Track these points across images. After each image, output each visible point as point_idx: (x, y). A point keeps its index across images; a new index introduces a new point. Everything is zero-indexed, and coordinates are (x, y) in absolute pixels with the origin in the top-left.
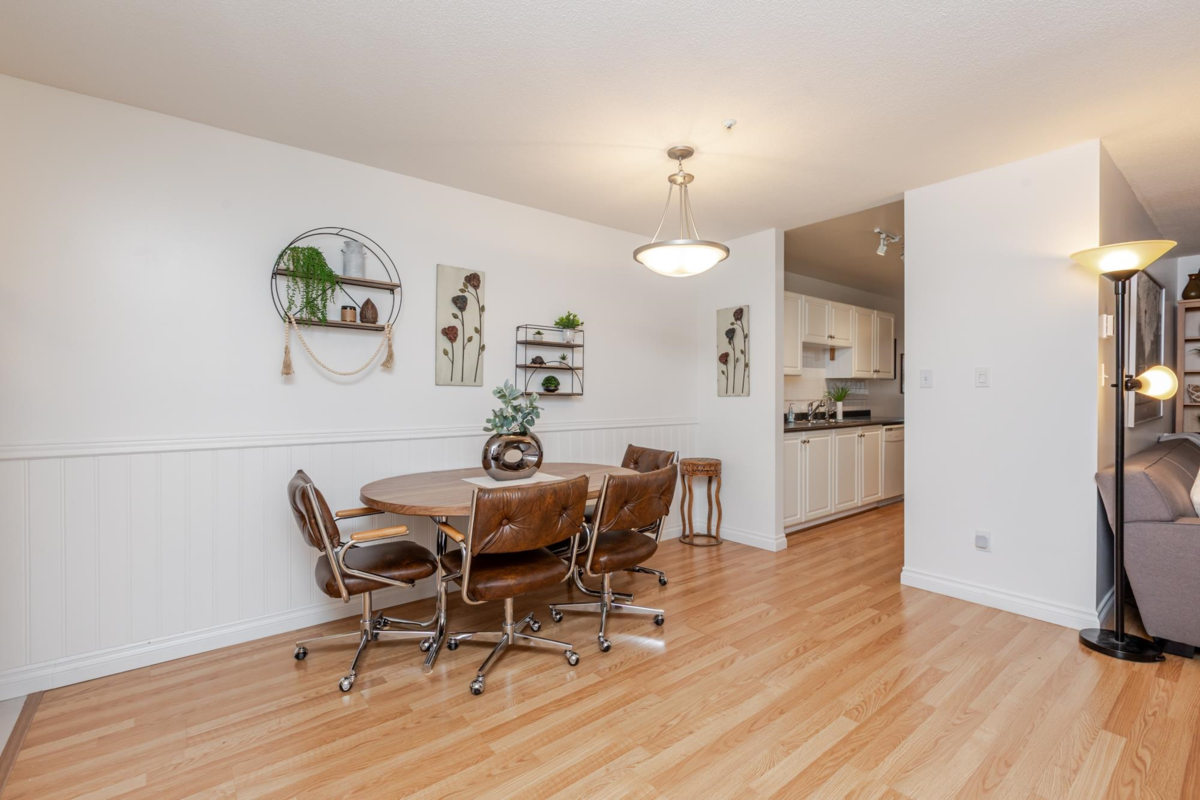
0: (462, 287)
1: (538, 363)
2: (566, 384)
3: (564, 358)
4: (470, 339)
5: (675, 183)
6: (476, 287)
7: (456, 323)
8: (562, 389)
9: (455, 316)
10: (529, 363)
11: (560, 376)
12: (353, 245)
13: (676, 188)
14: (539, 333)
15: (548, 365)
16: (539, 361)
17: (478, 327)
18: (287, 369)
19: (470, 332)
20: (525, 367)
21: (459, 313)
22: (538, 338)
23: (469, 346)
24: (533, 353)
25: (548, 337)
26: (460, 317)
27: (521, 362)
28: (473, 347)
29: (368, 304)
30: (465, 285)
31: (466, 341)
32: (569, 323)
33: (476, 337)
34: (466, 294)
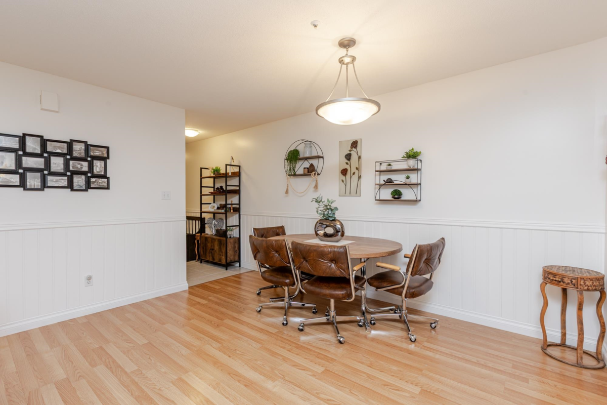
0: (350, 149)
1: (389, 182)
2: (407, 194)
3: (408, 178)
4: (354, 174)
5: (343, 64)
6: (356, 147)
7: (347, 167)
8: (403, 198)
9: (347, 164)
10: (382, 182)
11: (403, 190)
12: (309, 143)
13: (344, 66)
14: (390, 165)
15: (395, 182)
16: (389, 181)
17: (358, 167)
18: (287, 192)
19: (354, 170)
20: (381, 185)
21: (349, 162)
22: (389, 168)
23: (353, 177)
24: (385, 177)
25: (395, 166)
26: (349, 164)
27: (378, 182)
28: (355, 177)
29: (312, 165)
30: (352, 148)
31: (352, 174)
32: (412, 155)
33: (357, 172)
34: (351, 152)
